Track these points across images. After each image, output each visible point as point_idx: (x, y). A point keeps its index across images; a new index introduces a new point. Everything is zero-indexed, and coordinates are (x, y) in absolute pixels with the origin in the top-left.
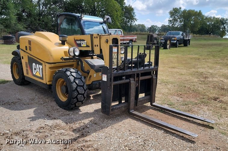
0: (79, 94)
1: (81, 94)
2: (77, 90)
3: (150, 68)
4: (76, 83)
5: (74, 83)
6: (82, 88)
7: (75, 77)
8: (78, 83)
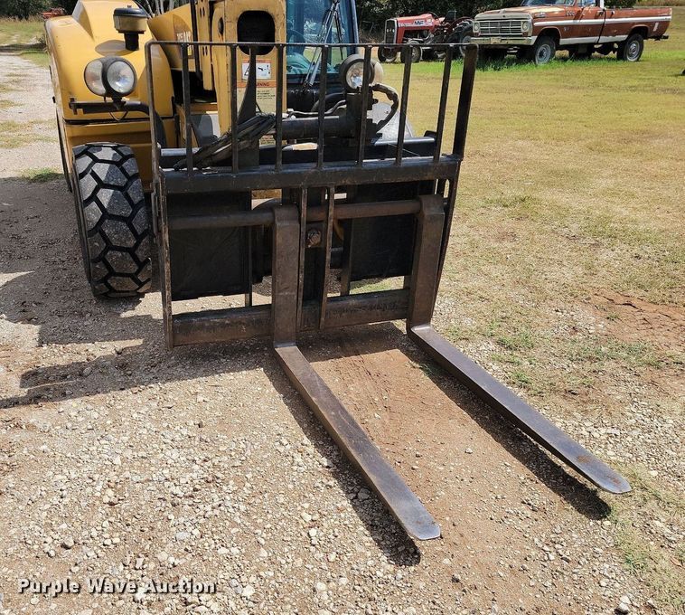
0: (110, 246)
1: (121, 249)
2: (102, 233)
3: (403, 164)
4: (100, 204)
5: (94, 205)
6: (125, 227)
7: (103, 179)
8: (106, 206)
